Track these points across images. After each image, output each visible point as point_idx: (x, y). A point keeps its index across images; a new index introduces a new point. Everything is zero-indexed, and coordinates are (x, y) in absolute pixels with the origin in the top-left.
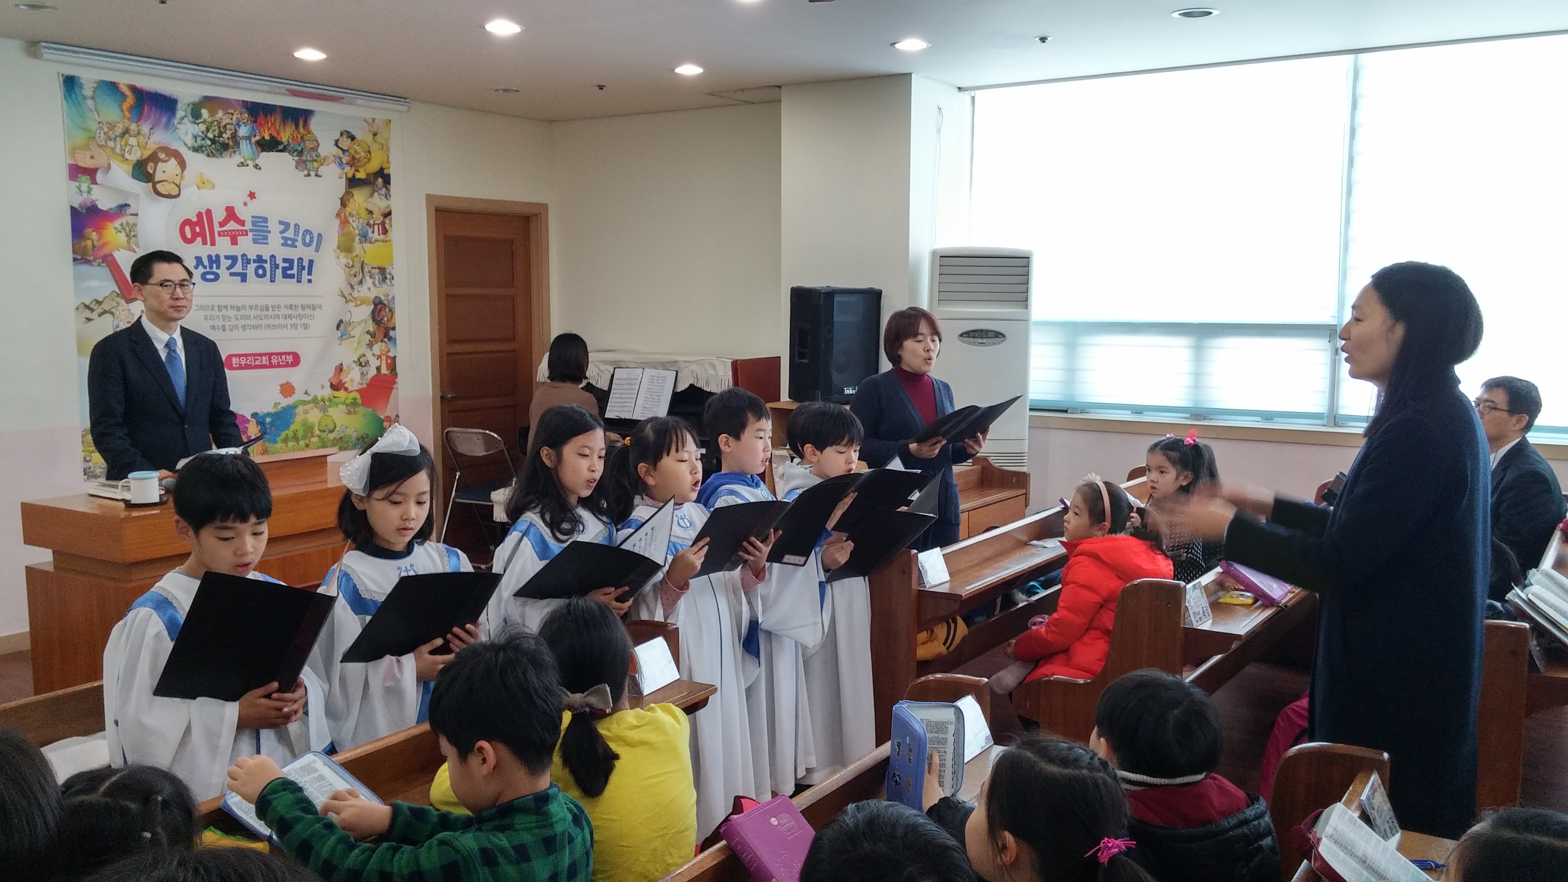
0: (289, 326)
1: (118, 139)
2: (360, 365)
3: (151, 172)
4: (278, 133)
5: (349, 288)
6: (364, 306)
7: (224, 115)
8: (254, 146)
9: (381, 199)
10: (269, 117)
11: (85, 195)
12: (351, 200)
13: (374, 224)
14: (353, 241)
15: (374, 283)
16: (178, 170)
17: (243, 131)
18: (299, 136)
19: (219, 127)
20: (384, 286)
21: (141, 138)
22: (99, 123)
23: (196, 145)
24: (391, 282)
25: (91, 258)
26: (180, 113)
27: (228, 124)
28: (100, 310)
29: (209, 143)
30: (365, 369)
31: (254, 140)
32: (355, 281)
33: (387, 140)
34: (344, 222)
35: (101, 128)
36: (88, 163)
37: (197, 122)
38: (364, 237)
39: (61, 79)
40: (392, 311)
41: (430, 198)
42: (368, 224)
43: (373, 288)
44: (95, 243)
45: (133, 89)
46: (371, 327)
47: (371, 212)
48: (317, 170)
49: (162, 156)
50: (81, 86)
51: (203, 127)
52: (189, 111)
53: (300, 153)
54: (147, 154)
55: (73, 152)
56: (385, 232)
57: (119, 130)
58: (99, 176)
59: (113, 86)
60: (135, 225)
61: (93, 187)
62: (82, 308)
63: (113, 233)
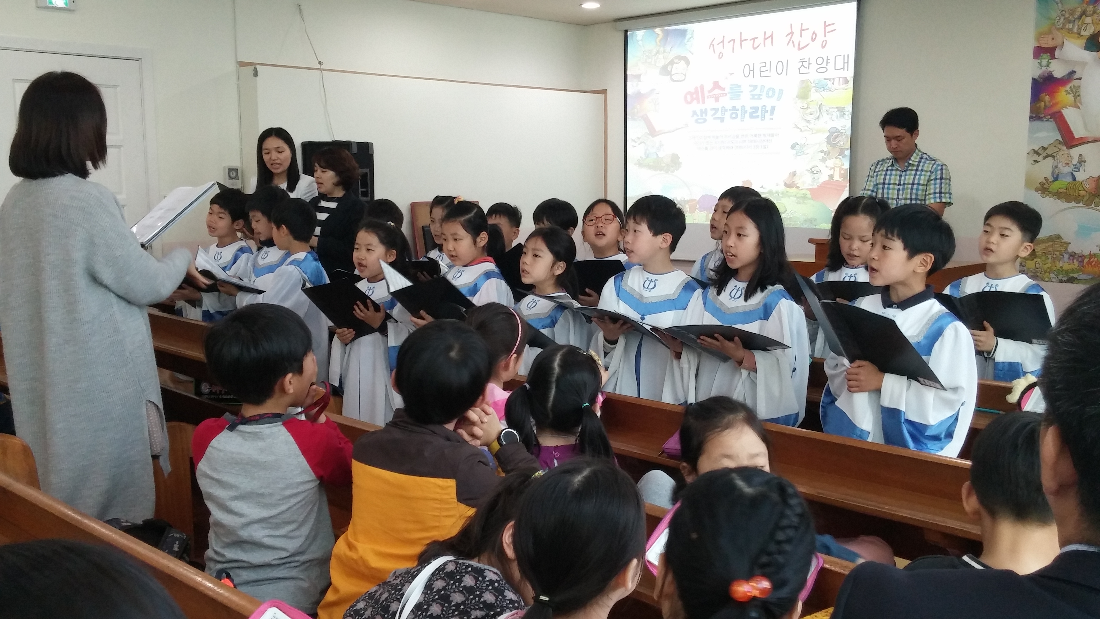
11: (1044, 68)
21: (1096, 17)
22: (1062, 11)
25: (1042, 116)
28: (1044, 154)
35: (1062, 15)
44: (1047, 103)
55: (1038, 37)
57: (1078, 14)
58: (1057, 53)
61: (1053, 61)
62: (1032, 153)
63: (1063, 95)
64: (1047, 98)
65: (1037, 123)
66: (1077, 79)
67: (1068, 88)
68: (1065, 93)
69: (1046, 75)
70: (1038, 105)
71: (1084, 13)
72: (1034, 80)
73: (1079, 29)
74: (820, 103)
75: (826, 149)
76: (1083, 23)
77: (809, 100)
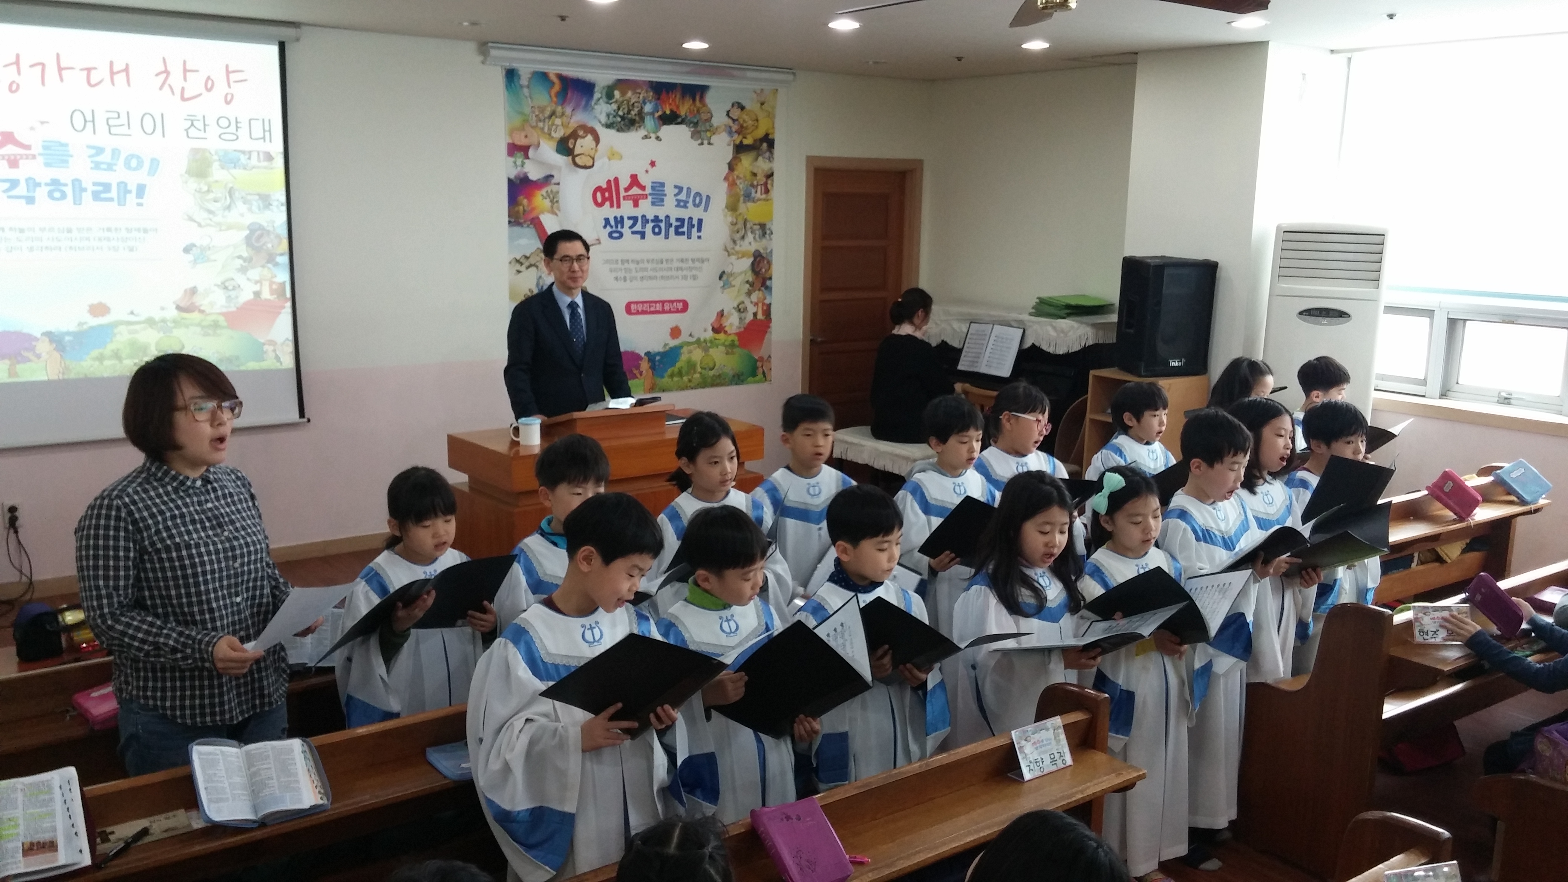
0: (680, 278)
1: (547, 120)
2: (739, 310)
3: (571, 146)
4: (678, 107)
5: (732, 243)
6: (744, 259)
7: (633, 94)
8: (657, 120)
9: (765, 162)
10: (671, 93)
11: (519, 168)
12: (739, 164)
13: (757, 185)
14: (738, 201)
15: (754, 238)
16: (594, 143)
17: (648, 108)
18: (695, 109)
19: (628, 105)
20: (764, 241)
21: (565, 119)
22: (532, 107)
23: (609, 122)
24: (770, 237)
25: (522, 221)
26: (597, 95)
27: (637, 102)
28: (527, 264)
29: (619, 119)
30: (743, 315)
31: (657, 115)
32: (738, 236)
33: (774, 108)
34: (732, 185)
35: (533, 112)
36: (521, 141)
37: (611, 102)
38: (748, 197)
39: (504, 72)
40: (769, 263)
41: (810, 159)
42: (752, 185)
43: (753, 243)
44: (526, 208)
45: (561, 77)
46: (750, 277)
47: (755, 175)
48: (709, 139)
49: (581, 133)
50: (519, 77)
51: (614, 106)
52: (604, 93)
53: (696, 124)
54: (569, 131)
55: (511, 132)
56: (767, 191)
57: (547, 113)
58: (531, 153)
59: (544, 76)
60: (558, 192)
61: (526, 161)
62: (514, 261)
63: (540, 200)
64: (525, 202)
65: (517, 229)
66: (555, 184)
67: (544, 192)
68: (541, 198)
69: (522, 176)
70: (516, 209)
71: (553, 114)
72: (510, 180)
73: (550, 129)
74: (230, 185)
75: (245, 254)
76: (553, 124)
77: (210, 179)
